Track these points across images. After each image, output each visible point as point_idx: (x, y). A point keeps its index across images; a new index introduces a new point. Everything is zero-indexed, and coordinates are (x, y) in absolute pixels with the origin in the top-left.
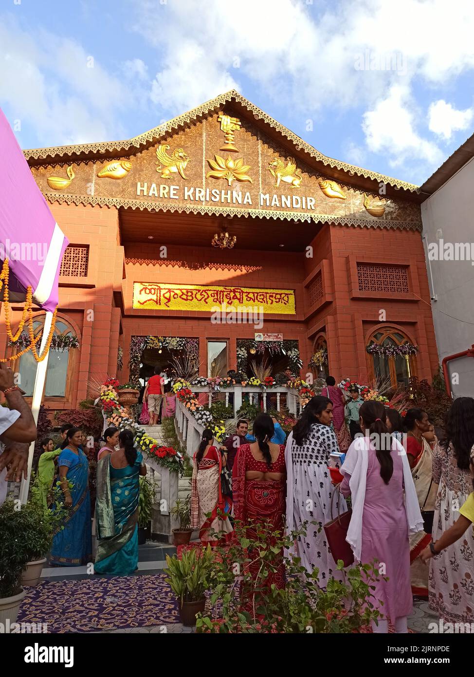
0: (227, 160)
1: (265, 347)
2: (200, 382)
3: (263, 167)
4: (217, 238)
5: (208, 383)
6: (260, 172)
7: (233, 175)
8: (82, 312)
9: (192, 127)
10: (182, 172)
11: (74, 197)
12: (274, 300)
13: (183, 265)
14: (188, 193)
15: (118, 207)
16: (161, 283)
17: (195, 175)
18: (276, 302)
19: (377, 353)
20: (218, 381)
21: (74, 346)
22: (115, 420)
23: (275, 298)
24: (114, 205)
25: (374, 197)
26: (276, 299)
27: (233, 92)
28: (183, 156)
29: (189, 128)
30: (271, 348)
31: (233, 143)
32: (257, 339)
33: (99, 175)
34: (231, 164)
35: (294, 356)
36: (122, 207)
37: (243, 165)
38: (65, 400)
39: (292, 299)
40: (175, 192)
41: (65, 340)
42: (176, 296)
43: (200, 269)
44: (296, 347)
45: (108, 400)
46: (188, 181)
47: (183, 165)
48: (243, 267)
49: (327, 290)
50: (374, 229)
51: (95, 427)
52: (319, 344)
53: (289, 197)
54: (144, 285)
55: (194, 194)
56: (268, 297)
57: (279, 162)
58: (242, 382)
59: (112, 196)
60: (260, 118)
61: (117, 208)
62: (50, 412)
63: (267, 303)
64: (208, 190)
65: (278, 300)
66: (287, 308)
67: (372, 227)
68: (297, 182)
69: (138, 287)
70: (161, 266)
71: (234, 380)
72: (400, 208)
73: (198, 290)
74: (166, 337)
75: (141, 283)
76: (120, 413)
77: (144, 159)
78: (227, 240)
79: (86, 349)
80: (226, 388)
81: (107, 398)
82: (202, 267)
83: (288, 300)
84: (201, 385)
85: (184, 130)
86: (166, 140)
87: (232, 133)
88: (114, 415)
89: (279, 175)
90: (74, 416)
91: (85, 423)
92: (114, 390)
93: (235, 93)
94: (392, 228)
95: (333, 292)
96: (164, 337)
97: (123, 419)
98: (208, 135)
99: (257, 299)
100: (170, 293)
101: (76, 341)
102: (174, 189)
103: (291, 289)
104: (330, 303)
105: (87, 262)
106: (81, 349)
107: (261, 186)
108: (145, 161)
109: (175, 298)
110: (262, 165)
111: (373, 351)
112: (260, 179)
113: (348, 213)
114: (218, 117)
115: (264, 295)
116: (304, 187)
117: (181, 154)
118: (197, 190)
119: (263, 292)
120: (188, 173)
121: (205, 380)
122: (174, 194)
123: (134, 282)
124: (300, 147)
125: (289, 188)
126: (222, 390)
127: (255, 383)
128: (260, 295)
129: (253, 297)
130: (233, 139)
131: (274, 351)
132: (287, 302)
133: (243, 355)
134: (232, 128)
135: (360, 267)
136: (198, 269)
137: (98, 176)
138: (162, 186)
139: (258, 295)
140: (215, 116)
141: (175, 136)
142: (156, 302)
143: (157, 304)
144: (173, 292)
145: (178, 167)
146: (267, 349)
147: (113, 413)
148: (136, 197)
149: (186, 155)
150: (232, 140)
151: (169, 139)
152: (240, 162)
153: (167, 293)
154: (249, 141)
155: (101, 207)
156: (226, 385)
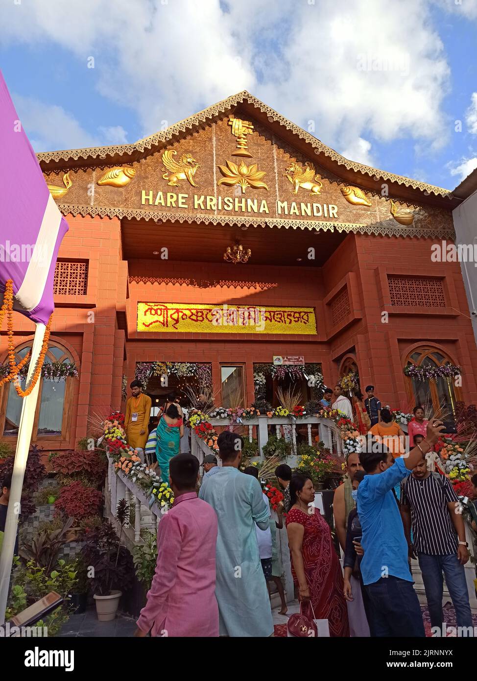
0: (239, 166)
1: (285, 372)
2: (219, 414)
3: (279, 173)
4: (229, 251)
5: (228, 415)
6: (277, 178)
7: (247, 182)
8: (81, 334)
9: (201, 131)
10: (191, 179)
11: (71, 207)
12: (293, 319)
13: (192, 283)
14: (198, 201)
15: (121, 218)
16: (168, 303)
17: (206, 181)
18: (295, 321)
19: (416, 375)
20: (240, 412)
21: (72, 374)
22: (124, 465)
23: (294, 316)
24: (116, 216)
25: (401, 204)
26: (295, 318)
27: (245, 93)
28: (191, 162)
29: (198, 132)
30: (291, 373)
31: (247, 147)
32: (276, 363)
33: (100, 182)
34: (244, 170)
35: (318, 380)
36: (125, 218)
37: (258, 171)
38: (62, 439)
39: (312, 317)
40: (184, 201)
41: (62, 368)
42: (184, 317)
43: (210, 287)
44: (319, 371)
45: (114, 439)
46: (199, 189)
47: (192, 171)
48: (257, 284)
49: (355, 306)
50: (403, 238)
51: (97, 472)
52: (346, 367)
53: (309, 205)
54: (149, 306)
55: (205, 202)
56: (286, 316)
57: (296, 167)
58: (268, 413)
59: (114, 205)
60: (275, 120)
61: (119, 219)
62: (44, 453)
63: (285, 323)
64: (220, 198)
65: (296, 319)
66: (307, 328)
67: (401, 236)
68: (317, 189)
69: (142, 307)
70: (167, 284)
71: (258, 411)
72: (430, 215)
73: (209, 310)
74: (174, 363)
75: (146, 303)
76: (130, 456)
77: (149, 166)
78: (240, 254)
79: (86, 378)
80: (249, 420)
81: (113, 437)
82: (212, 284)
83: (308, 319)
84: (221, 418)
85: (192, 135)
86: (172, 145)
87: (244, 137)
88: (122, 459)
89: (297, 181)
90: (73, 459)
91: (87, 467)
92: (120, 426)
93: (246, 94)
94: (422, 237)
95: (362, 308)
96: (172, 363)
97: (135, 464)
98: (218, 140)
99: (274, 319)
100: (178, 313)
101: (74, 369)
102: (183, 198)
103: (310, 307)
104: (360, 320)
105: (86, 279)
106: (80, 378)
107: (277, 194)
108: (150, 168)
109: (183, 319)
110: (278, 171)
111: (412, 374)
112: (277, 185)
113: (374, 222)
114: (229, 121)
115: (281, 314)
116: (325, 194)
117: (189, 160)
118: (208, 198)
119: (280, 311)
120: (197, 180)
121: (225, 411)
122: (183, 203)
123: (138, 302)
124: (320, 150)
125: (308, 196)
126: (245, 423)
127: (282, 413)
128: (277, 314)
129: (269, 317)
130: (245, 143)
131: (296, 375)
132: (307, 321)
133: (261, 382)
134: (244, 131)
135: (391, 279)
136: (208, 286)
137: (97, 184)
138: (169, 195)
139: (274, 314)
140: (225, 119)
141: (183, 141)
142: (163, 324)
143: (164, 326)
144: (182, 312)
145: (187, 174)
146: (287, 374)
147: (121, 456)
148: (140, 206)
149: (195, 161)
150: (245, 145)
151: (176, 144)
152: (254, 168)
153: (174, 313)
154: (263, 145)
155: (101, 218)
156: (249, 416)
